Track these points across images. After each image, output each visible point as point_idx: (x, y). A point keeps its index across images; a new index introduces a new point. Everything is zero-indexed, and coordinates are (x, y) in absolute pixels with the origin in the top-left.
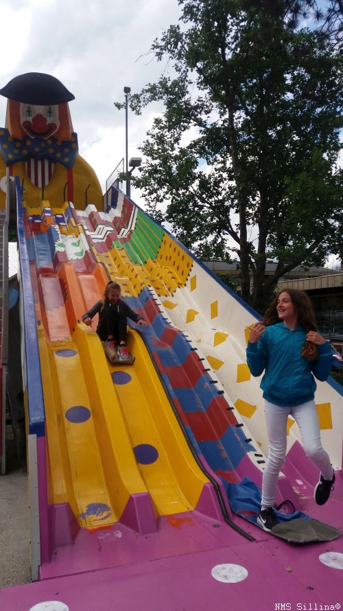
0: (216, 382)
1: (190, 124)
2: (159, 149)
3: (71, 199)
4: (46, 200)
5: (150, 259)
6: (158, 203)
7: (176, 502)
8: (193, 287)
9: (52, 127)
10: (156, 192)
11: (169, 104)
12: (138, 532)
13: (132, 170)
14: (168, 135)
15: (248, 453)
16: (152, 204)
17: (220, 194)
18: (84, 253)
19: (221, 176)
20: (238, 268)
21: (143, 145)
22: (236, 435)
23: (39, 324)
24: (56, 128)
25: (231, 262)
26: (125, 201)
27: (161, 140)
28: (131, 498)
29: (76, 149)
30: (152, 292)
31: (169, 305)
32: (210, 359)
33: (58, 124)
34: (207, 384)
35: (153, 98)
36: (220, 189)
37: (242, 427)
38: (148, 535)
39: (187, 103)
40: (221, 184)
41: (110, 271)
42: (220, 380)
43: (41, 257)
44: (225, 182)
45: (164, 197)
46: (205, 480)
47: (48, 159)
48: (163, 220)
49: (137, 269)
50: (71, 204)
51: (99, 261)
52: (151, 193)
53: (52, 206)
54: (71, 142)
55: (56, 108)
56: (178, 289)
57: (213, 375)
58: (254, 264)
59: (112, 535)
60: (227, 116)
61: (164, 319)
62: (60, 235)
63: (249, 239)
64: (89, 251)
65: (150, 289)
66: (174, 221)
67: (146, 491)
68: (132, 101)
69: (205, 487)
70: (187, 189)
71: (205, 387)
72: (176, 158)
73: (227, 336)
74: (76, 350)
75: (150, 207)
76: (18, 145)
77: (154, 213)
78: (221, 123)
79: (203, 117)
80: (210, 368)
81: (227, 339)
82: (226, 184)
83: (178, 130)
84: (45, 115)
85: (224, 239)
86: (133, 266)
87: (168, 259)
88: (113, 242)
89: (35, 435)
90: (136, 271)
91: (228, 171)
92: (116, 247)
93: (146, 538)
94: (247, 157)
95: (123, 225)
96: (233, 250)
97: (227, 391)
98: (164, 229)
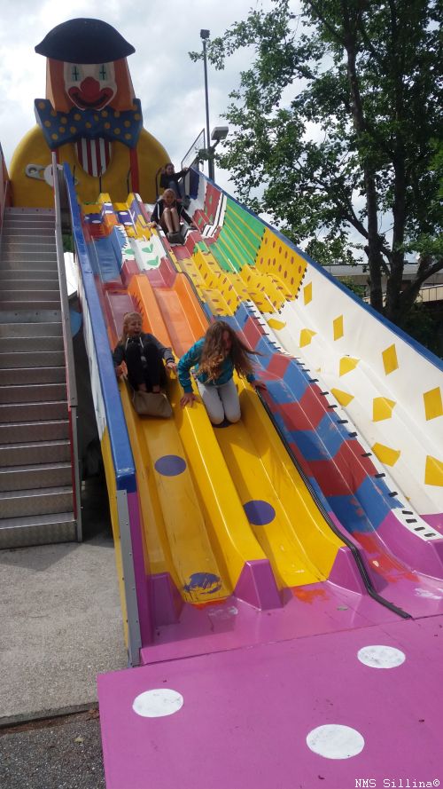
0: (346, 422)
1: (293, 77)
2: (251, 113)
3: (136, 190)
4: (105, 192)
5: (246, 265)
6: (252, 188)
7: (303, 571)
8: (308, 298)
9: (107, 92)
10: (249, 173)
11: (264, 49)
12: (258, 607)
13: (215, 145)
14: (264, 92)
15: (393, 510)
16: (244, 189)
17: (336, 170)
18: (160, 261)
19: (338, 144)
20: (365, 271)
21: (228, 111)
22: (376, 487)
24: (113, 93)
25: (353, 263)
26: (209, 187)
27: (253, 99)
28: (246, 566)
29: (140, 121)
30: (253, 309)
31: (275, 325)
32: (336, 394)
33: (115, 89)
34: (334, 424)
35: (240, 43)
36: (337, 164)
37: (384, 478)
38: (271, 611)
39: (288, 46)
40: (339, 157)
41: (195, 284)
42: (351, 418)
43: (105, 268)
44: (344, 153)
45: (260, 179)
46: (339, 544)
47: (104, 138)
48: (261, 211)
49: (231, 279)
50: (137, 195)
51: (180, 270)
52: (242, 175)
53: (113, 202)
54: (131, 112)
55: (110, 66)
56: (286, 303)
57: (341, 413)
58: (389, 266)
59: (226, 612)
60: (345, 60)
61: (270, 343)
62: (127, 239)
63: (380, 231)
64: (166, 258)
65: (250, 304)
66: (275, 211)
67: (265, 557)
68: (212, 49)
69: (340, 552)
70: (291, 165)
71: (331, 428)
72: (273, 124)
73: (356, 361)
75: (242, 194)
76: (64, 120)
77: (248, 202)
78: (336, 71)
79: (311, 64)
80: (337, 404)
81: (357, 366)
82: (346, 156)
83: (276, 85)
84: (97, 77)
85: (345, 233)
86: (225, 275)
87: (272, 263)
88: (196, 244)
89: (125, 491)
90: (229, 282)
91: (347, 138)
92: (200, 250)
93: (269, 614)
94: (373, 117)
95: (207, 221)
96: (358, 247)
97: (361, 433)
98: (263, 222)
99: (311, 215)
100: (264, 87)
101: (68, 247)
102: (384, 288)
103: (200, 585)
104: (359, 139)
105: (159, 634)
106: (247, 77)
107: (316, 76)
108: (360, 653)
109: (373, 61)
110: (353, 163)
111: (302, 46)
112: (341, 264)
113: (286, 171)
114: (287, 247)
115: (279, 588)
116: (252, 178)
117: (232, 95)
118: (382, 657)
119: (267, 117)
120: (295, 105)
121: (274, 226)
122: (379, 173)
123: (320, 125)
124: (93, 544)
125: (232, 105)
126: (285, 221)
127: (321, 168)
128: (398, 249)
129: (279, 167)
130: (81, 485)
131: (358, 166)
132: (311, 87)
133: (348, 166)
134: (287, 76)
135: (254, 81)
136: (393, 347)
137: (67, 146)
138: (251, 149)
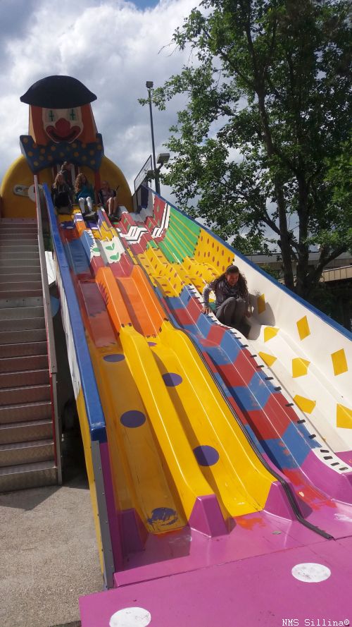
0: (272, 378)
1: (218, 114)
2: (186, 143)
5: (189, 259)
6: (189, 199)
7: (243, 503)
9: (76, 130)
10: (187, 188)
11: (195, 95)
12: (209, 535)
13: (160, 167)
14: (196, 127)
15: (313, 450)
16: (183, 200)
17: (253, 183)
18: (120, 256)
19: (254, 164)
20: (278, 259)
21: (168, 142)
22: (298, 431)
24: (80, 131)
25: (269, 253)
27: (188, 132)
28: (197, 500)
29: (102, 150)
30: (194, 291)
32: (262, 356)
33: (82, 126)
34: (262, 380)
35: (177, 90)
36: (253, 179)
37: (304, 423)
38: (219, 538)
39: (213, 92)
40: (255, 173)
41: (148, 273)
42: (275, 376)
43: (76, 263)
44: (258, 170)
45: (195, 192)
46: (272, 480)
48: (197, 216)
49: (175, 268)
51: (135, 262)
52: (181, 189)
54: (96, 143)
55: (78, 110)
57: (267, 371)
58: (297, 255)
59: (182, 539)
60: (256, 101)
62: (94, 240)
63: (289, 229)
64: (125, 254)
65: (191, 287)
66: (207, 215)
68: (156, 96)
69: (272, 486)
70: (219, 181)
71: (260, 384)
72: (202, 151)
73: (277, 330)
75: (181, 204)
76: (43, 151)
77: (187, 210)
78: (250, 109)
79: (231, 105)
80: (264, 364)
81: (278, 333)
82: (259, 173)
83: (205, 121)
84: (68, 118)
85: (261, 231)
86: (171, 266)
87: (207, 255)
88: (148, 243)
89: (98, 442)
90: (174, 271)
91: (260, 159)
92: (151, 247)
93: (218, 540)
94: (280, 142)
95: (155, 224)
96: (273, 241)
97: (284, 387)
98: (199, 224)
99: (235, 218)
100: (195, 123)
101: (48, 247)
102: (294, 272)
103: (160, 519)
104: (270, 160)
105: (128, 560)
106: (183, 115)
107: (235, 114)
108: (293, 570)
109: (278, 102)
110: (266, 178)
111: (223, 91)
112: (259, 254)
113: (215, 186)
114: (218, 243)
115: (225, 518)
116: (189, 192)
117: (171, 130)
118: (312, 573)
119: (199, 145)
120: (220, 135)
121: (207, 227)
122: (286, 185)
123: (238, 150)
124: (72, 486)
125: (172, 137)
126: (215, 223)
127: (241, 182)
128: (304, 243)
129: (209, 183)
130: (61, 438)
131: (270, 181)
132: (231, 122)
133: (263, 180)
134: (213, 114)
135: (188, 119)
136: (305, 318)
137: (45, 171)
138: (187, 169)
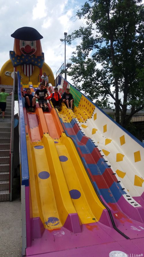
0: (107, 161)
1: (93, 48)
2: (79, 59)
4: (30, 81)
6: (78, 83)
8: (95, 118)
9: (33, 50)
11: (84, 39)
12: (73, 232)
14: (83, 52)
15: (123, 195)
16: (76, 83)
17: (106, 78)
19: (106, 70)
20: (114, 111)
21: (71, 58)
22: (117, 186)
23: (27, 134)
24: (35, 50)
25: (110, 108)
26: (64, 81)
27: (80, 54)
28: (69, 216)
30: (77, 121)
31: (84, 127)
32: (104, 151)
34: (103, 162)
35: (77, 37)
36: (106, 76)
37: (120, 183)
38: (77, 234)
39: (92, 38)
40: (107, 74)
42: (109, 160)
45: (81, 80)
46: (104, 208)
47: (31, 64)
48: (81, 90)
52: (75, 78)
53: (33, 84)
54: (41, 57)
55: (35, 42)
56: (88, 119)
57: (105, 158)
58: (122, 110)
59: (60, 233)
60: (109, 44)
61: (82, 133)
63: (119, 98)
65: (76, 119)
66: (85, 90)
67: (76, 212)
68: (68, 38)
70: (91, 76)
71: (102, 164)
72: (85, 63)
73: (111, 140)
74: (43, 146)
76: (19, 58)
77: (77, 87)
78: (107, 47)
79: (99, 44)
80: (104, 155)
81: (111, 142)
82: (109, 74)
83: (87, 50)
84: (30, 45)
85: (108, 98)
87: (84, 106)
90: (69, 112)
91: (109, 68)
94: (118, 62)
96: (112, 103)
97: (112, 166)
98: (81, 93)
99: (97, 92)
103: (51, 222)
104: (113, 69)
106: (78, 47)
107: (100, 48)
109: (118, 44)
110: (111, 76)
111: (96, 38)
112: (107, 109)
113: (89, 78)
114: (89, 101)
116: (78, 79)
117: (73, 53)
119: (84, 60)
120: (93, 56)
121: (85, 95)
123: (101, 64)
125: (73, 56)
126: (89, 93)
128: (125, 104)
129: (87, 76)
131: (113, 77)
132: (98, 51)
134: (91, 48)
135: (80, 48)
136: (124, 136)
137: (19, 66)
138: (79, 70)
